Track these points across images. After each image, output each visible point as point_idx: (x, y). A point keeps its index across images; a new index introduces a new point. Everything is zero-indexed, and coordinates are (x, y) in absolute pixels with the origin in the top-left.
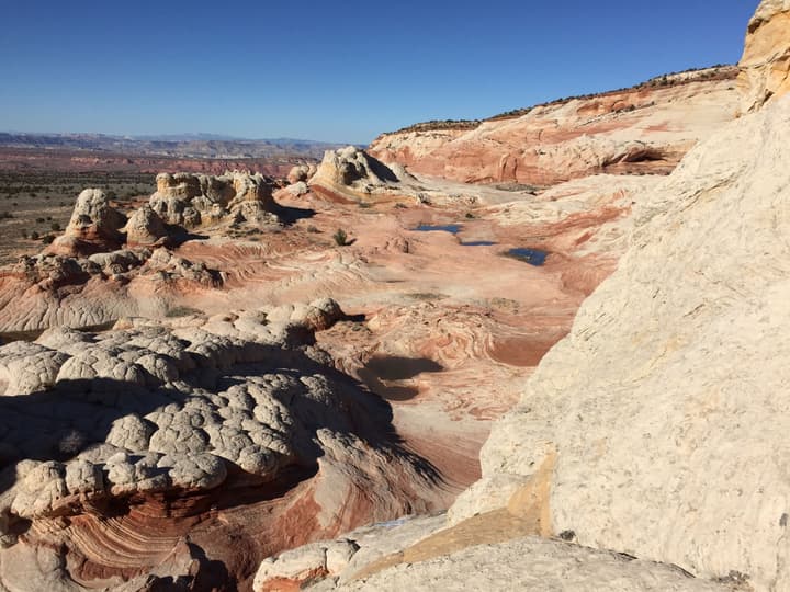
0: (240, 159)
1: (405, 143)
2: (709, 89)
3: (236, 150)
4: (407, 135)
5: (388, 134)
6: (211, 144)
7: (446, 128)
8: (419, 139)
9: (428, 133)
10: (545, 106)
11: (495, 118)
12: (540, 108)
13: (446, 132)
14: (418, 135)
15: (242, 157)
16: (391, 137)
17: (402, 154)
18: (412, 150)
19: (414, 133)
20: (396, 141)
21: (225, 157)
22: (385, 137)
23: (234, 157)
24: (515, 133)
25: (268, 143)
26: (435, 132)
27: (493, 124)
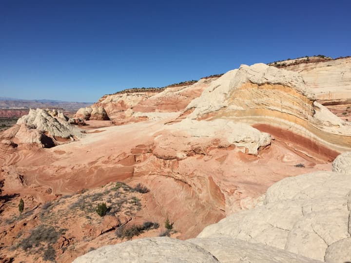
0: (22, 109)
1: (121, 99)
2: (313, 66)
3: (20, 104)
4: (121, 95)
5: (110, 95)
6: (7, 102)
7: (142, 91)
8: (129, 97)
9: (134, 94)
10: (206, 78)
11: (173, 86)
12: (204, 80)
13: (144, 93)
14: (128, 95)
15: (23, 108)
16: (112, 96)
17: (119, 105)
18: (126, 102)
19: (126, 94)
20: (117, 98)
21: (14, 108)
22: (109, 96)
23: (19, 108)
24: (196, 92)
25: (37, 101)
26: (137, 93)
27: (173, 89)
